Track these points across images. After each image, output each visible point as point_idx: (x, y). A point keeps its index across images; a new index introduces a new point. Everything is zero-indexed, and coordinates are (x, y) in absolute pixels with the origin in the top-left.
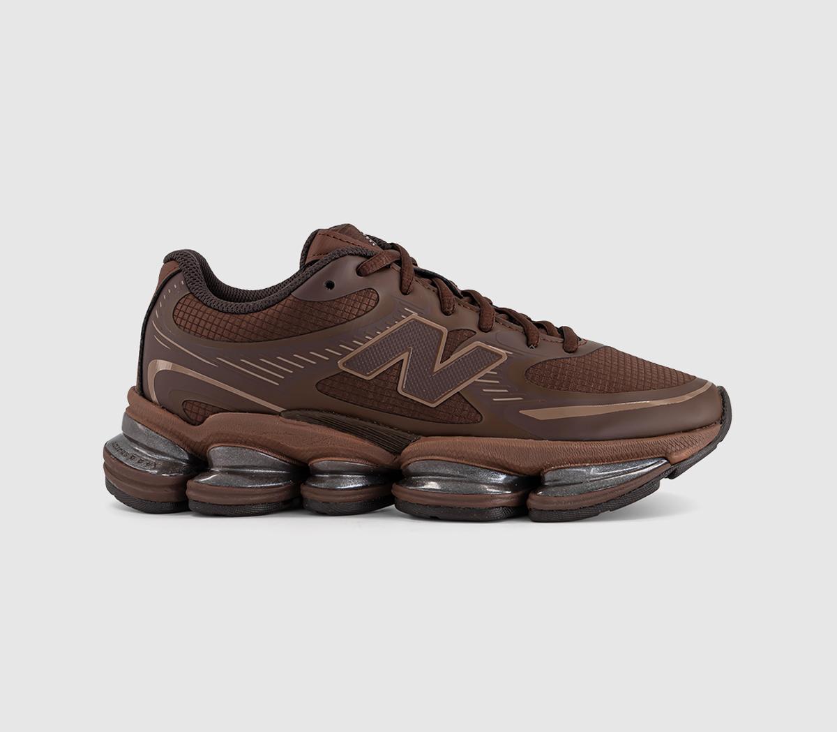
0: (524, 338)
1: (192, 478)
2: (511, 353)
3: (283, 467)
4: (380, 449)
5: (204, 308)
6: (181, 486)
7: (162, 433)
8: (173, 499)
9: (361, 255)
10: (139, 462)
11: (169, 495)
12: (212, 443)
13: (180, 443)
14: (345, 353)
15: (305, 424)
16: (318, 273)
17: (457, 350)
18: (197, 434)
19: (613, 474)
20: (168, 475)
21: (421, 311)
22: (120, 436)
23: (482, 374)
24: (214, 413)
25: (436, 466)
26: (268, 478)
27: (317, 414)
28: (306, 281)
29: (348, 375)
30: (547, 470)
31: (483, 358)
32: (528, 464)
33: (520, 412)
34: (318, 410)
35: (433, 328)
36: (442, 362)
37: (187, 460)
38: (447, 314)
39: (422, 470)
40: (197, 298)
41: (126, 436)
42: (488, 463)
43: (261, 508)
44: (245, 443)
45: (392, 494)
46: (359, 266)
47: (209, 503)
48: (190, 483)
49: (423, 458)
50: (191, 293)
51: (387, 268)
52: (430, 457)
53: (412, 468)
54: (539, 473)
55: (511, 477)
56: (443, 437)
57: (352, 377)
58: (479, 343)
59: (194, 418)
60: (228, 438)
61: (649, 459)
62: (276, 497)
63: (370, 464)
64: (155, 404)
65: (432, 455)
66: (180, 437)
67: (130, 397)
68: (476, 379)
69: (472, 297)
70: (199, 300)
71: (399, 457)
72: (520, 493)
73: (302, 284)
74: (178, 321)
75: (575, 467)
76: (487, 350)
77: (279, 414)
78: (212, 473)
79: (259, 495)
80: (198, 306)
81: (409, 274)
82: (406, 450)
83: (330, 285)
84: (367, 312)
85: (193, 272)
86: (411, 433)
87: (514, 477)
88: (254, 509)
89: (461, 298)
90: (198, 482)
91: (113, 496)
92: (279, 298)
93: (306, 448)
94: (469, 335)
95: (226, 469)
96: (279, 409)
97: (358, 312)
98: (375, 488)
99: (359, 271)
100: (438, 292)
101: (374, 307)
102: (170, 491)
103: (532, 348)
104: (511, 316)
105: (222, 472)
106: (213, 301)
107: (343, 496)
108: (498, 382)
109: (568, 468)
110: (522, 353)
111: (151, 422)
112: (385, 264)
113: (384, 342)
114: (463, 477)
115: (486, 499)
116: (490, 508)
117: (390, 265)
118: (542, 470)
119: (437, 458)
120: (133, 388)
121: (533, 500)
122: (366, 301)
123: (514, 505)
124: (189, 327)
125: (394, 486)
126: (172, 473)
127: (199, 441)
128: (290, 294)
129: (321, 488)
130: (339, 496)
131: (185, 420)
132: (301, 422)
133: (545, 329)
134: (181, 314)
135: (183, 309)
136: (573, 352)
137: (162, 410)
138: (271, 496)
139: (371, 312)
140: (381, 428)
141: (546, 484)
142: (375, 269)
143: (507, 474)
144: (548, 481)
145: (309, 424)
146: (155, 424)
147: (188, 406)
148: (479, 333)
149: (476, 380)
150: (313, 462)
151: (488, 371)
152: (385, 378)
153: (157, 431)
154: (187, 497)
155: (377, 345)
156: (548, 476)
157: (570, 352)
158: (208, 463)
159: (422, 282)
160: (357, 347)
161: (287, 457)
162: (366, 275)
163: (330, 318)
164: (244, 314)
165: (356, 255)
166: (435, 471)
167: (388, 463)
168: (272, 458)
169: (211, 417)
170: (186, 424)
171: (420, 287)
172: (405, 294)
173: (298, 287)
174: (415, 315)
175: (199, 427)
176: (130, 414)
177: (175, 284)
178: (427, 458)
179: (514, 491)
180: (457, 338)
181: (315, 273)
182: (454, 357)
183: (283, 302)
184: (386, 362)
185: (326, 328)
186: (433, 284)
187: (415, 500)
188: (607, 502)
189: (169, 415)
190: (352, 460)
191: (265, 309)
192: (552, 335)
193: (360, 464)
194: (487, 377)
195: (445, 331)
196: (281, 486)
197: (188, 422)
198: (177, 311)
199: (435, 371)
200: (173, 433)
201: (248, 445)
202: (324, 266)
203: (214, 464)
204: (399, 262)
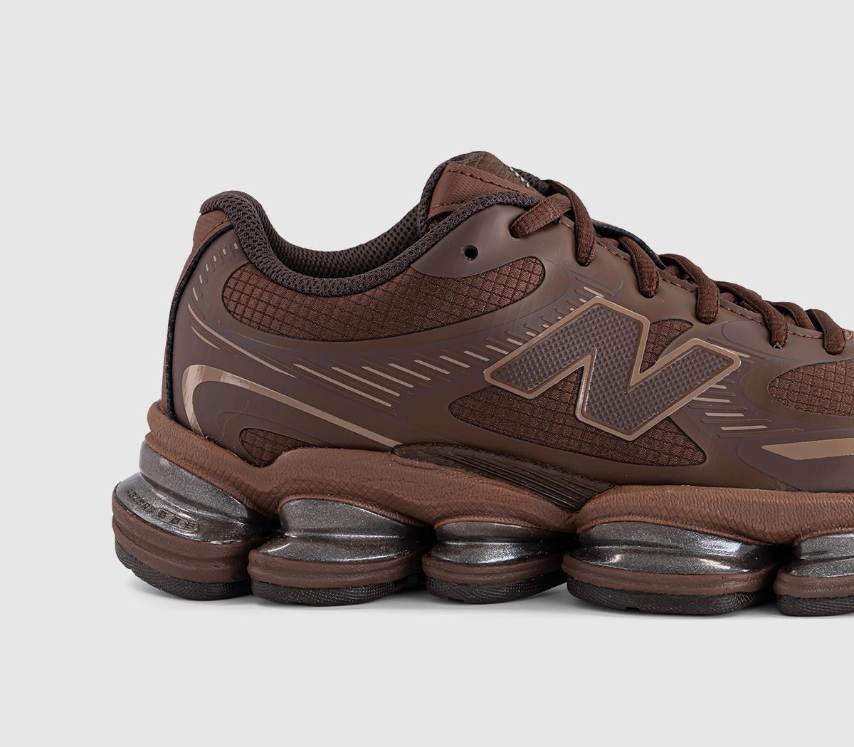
0: (764, 331)
1: (257, 545)
2: (747, 356)
3: (394, 529)
4: (547, 503)
5: (271, 286)
6: (240, 560)
7: (209, 479)
8: (227, 578)
9: (515, 205)
10: (172, 522)
11: (221, 571)
12: (287, 494)
13: (236, 493)
14: (495, 357)
15: (432, 466)
16: (452, 233)
17: (664, 352)
18: (263, 481)
20: (219, 543)
21: (608, 291)
22: (136, 478)
23: (703, 389)
24: (290, 449)
25: (635, 530)
26: (372, 547)
27: (449, 451)
28: (433, 245)
29: (499, 391)
30: (806, 537)
31: (705, 363)
32: (775, 528)
33: (764, 447)
34: (451, 445)
35: (628, 319)
36: (642, 371)
37: (245, 518)
38: (647, 295)
39: (613, 536)
40: (261, 271)
41: (146, 478)
42: (715, 526)
43: (362, 593)
44: (339, 494)
45: (561, 569)
46: (514, 221)
47: (286, 587)
48: (254, 555)
49: (617, 519)
50: (251, 263)
51: (555, 223)
52: (626, 518)
53: (597, 532)
54: (793, 540)
55: (747, 546)
56: (646, 487)
57: (507, 394)
58: (697, 341)
59: (257, 455)
60: (312, 486)
62: (386, 576)
63: (529, 525)
64: (196, 433)
65: (629, 514)
66: (237, 485)
67: (151, 419)
68: (694, 396)
69: (678, 267)
70: (264, 274)
71: (575, 516)
72: (763, 571)
73: (427, 250)
74: (232, 306)
76: (711, 352)
77: (392, 451)
78: (286, 539)
79: (362, 573)
80: (263, 282)
81: (589, 234)
82: (590, 506)
83: (471, 253)
84: (528, 294)
85: (252, 230)
86: (596, 479)
87: (754, 547)
88: (352, 594)
89: (662, 268)
90: (267, 554)
91: (130, 571)
92: (392, 272)
93: (435, 503)
94: (683, 328)
95: (309, 534)
96: (391, 443)
97: (514, 294)
98: (536, 562)
99: (515, 230)
100: (632, 259)
101: (538, 286)
102: (222, 566)
103: (777, 347)
104: (740, 297)
105: (303, 539)
106: (287, 275)
107: (490, 575)
108: (728, 401)
109: (838, 533)
110: (763, 355)
111: (190, 462)
112: (552, 217)
113: (554, 340)
114: (676, 547)
115: (715, 583)
116: (719, 596)
117: (559, 219)
118: (798, 536)
119: (639, 518)
120: (157, 406)
121: (785, 582)
122: (526, 276)
123: (755, 590)
124: (249, 317)
125: (567, 558)
126: (225, 539)
127: (267, 490)
128: (409, 266)
129: (456, 563)
130: (484, 574)
131: (243, 458)
132: (423, 464)
133: (792, 316)
134: (236, 296)
135: (240, 287)
136: (839, 353)
137: (208, 443)
138: (378, 575)
139: (532, 294)
140: (552, 471)
141: (803, 558)
142: (538, 226)
143: (743, 543)
144: (806, 554)
145: (439, 467)
146: (196, 464)
147: (248, 437)
148: (697, 324)
149: (694, 398)
150: (442, 523)
151: (712, 384)
152: (556, 395)
153: (200, 474)
154: (249, 576)
155: (544, 345)
156: (806, 547)
157: (834, 354)
158: (279, 522)
159: (606, 244)
160: (511, 348)
161: (400, 514)
162: (525, 236)
163: (472, 303)
164: (336, 296)
165: (508, 204)
166: (633, 538)
167: (557, 525)
168: (378, 516)
169: (285, 455)
170: (244, 464)
171: (604, 252)
172: (583, 264)
173: (420, 256)
174: (599, 296)
175: (266, 468)
176: (152, 445)
177: (224, 248)
178: (621, 519)
179: (753, 568)
180: (664, 335)
181: (447, 233)
182: (661, 362)
183: (397, 279)
184: (556, 373)
185: (465, 320)
186: (622, 247)
187: (603, 581)
189: (219, 452)
190: (503, 521)
191: (370, 289)
192: (803, 326)
193: (516, 526)
194: (711, 393)
195: (646, 323)
196: (393, 559)
197: (250, 462)
198: (228, 291)
199: (631, 385)
200: (226, 479)
201: (343, 497)
202: (461, 223)
203: (291, 525)
204: (571, 214)
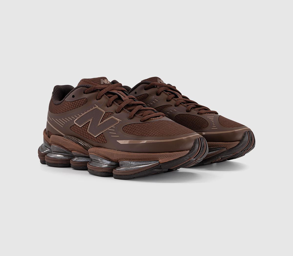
2: (121, 121)
4: (85, 149)
9: (86, 87)
12: (52, 144)
14: (76, 118)
17: (105, 119)
19: (138, 165)
21: (99, 105)
24: (52, 135)
32: (114, 158)
33: (117, 141)
35: (101, 111)
36: (100, 122)
38: (108, 107)
57: (77, 126)
58: (113, 117)
61: (153, 161)
68: (108, 129)
75: (126, 161)
84: (83, 105)
86: (91, 145)
94: (111, 114)
96: (64, 135)
97: (80, 105)
103: (129, 119)
108: (114, 130)
110: (125, 121)
122: (83, 102)
128: (65, 99)
141: (120, 166)
143: (111, 161)
148: (114, 113)
151: (113, 126)
152: (85, 127)
165: (84, 87)
168: (65, 150)
171: (104, 98)
172: (97, 100)
173: (67, 97)
174: (97, 106)
180: (107, 115)
182: (104, 121)
183: (63, 102)
184: (85, 122)
188: (134, 174)
194: (112, 128)
195: (104, 112)
197: (49, 137)
199: (98, 125)
